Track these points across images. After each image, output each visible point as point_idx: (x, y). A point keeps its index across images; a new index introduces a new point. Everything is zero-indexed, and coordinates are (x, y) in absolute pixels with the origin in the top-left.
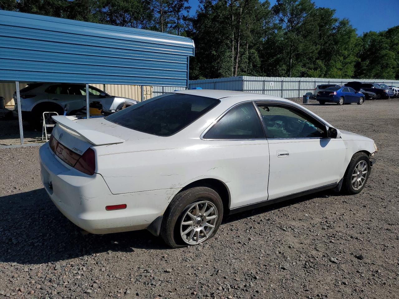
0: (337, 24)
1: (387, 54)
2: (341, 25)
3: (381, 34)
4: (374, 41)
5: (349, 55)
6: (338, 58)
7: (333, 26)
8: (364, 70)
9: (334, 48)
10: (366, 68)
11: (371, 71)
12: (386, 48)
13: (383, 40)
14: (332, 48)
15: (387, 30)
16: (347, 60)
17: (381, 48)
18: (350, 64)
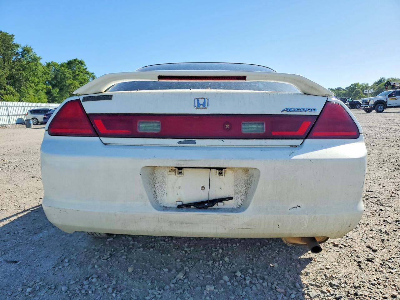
0: (20, 50)
1: (72, 84)
2: (24, 51)
3: (62, 66)
4: (57, 71)
5: (39, 82)
6: (29, 85)
7: (17, 51)
8: (56, 97)
9: (22, 74)
10: (57, 95)
11: (62, 99)
12: (70, 78)
13: (66, 70)
14: (21, 74)
15: (66, 62)
16: (38, 87)
17: (65, 78)
18: (42, 91)
